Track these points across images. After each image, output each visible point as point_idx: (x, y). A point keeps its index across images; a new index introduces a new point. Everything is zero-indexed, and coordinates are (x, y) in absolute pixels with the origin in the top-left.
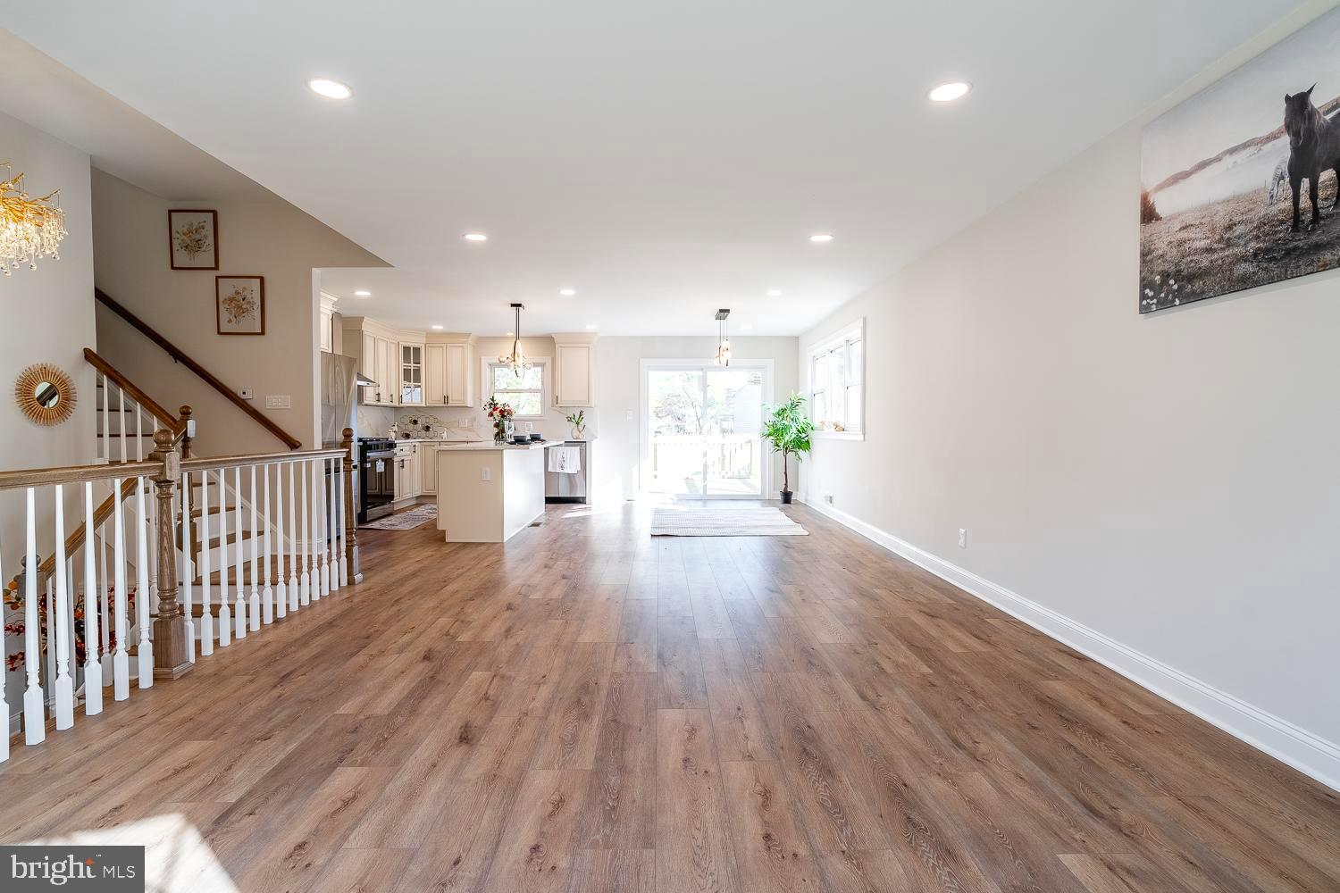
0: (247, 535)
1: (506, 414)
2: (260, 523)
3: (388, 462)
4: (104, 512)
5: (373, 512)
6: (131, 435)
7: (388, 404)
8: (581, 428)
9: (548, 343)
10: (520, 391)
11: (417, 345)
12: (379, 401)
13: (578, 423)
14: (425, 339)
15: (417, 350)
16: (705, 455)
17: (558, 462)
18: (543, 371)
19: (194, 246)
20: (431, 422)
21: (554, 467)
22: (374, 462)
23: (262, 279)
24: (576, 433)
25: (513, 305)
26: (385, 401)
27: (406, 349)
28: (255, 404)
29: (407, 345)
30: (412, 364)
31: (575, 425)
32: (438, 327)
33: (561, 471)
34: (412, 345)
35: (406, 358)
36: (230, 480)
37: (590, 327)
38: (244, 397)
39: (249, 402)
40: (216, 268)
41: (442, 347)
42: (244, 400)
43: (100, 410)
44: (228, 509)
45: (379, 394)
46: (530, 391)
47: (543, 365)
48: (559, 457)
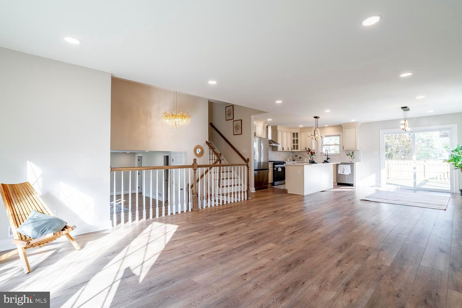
0: (238, 185)
1: (313, 153)
2: (241, 183)
3: (283, 169)
4: (202, 176)
5: (276, 183)
6: (212, 160)
7: (287, 151)
8: (353, 158)
9: (340, 127)
10: (330, 145)
11: (297, 132)
12: (283, 150)
13: (351, 156)
14: (299, 130)
15: (297, 134)
16: (415, 168)
17: (342, 170)
18: (340, 137)
19: (229, 115)
20: (302, 156)
21: (340, 172)
22: (277, 168)
23: (241, 120)
24: (351, 160)
25: (315, 117)
26: (285, 149)
27: (294, 134)
28: (240, 152)
29: (294, 132)
30: (295, 138)
31: (351, 157)
32: (301, 126)
33: (343, 174)
34: (295, 132)
35: (294, 136)
36: (234, 170)
37: (353, 120)
38: (238, 150)
39: (239, 152)
40: (233, 119)
41: (305, 132)
42: (238, 151)
43: (210, 154)
44: (234, 178)
45: (283, 148)
46: (336, 145)
47: (339, 135)
48: (342, 168)
